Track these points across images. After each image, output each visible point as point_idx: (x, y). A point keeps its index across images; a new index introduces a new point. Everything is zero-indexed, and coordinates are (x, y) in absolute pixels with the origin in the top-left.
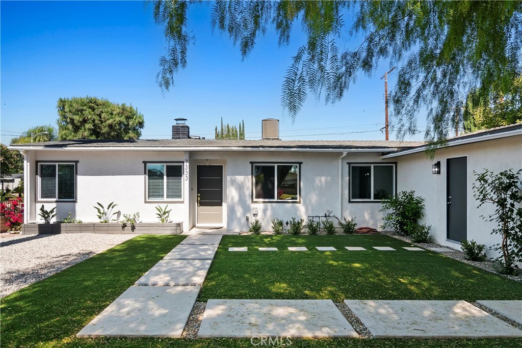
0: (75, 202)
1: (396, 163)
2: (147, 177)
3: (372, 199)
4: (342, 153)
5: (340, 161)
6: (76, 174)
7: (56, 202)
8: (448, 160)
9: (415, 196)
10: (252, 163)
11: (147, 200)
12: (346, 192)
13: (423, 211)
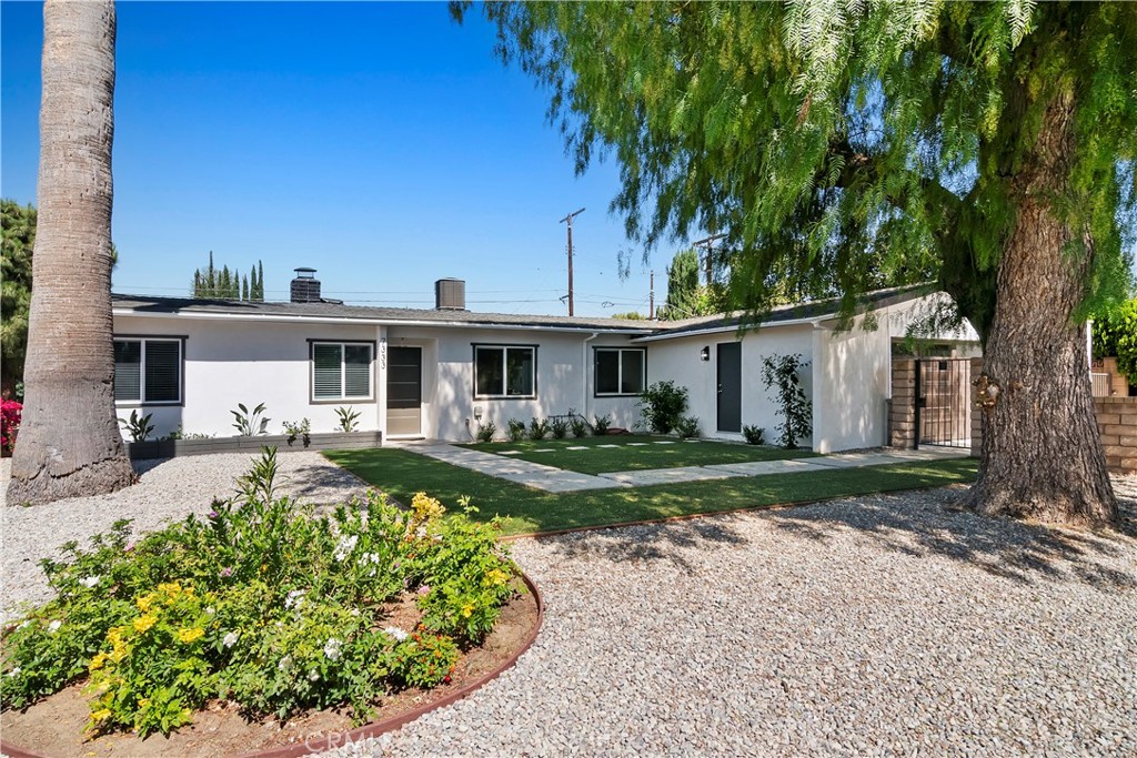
0: (182, 404)
1: (646, 348)
2: (313, 363)
3: (620, 393)
4: (592, 334)
5: (585, 344)
6: (184, 357)
7: (143, 405)
8: (719, 345)
9: (675, 386)
10: (474, 345)
11: (314, 399)
12: (591, 386)
13: (685, 403)
